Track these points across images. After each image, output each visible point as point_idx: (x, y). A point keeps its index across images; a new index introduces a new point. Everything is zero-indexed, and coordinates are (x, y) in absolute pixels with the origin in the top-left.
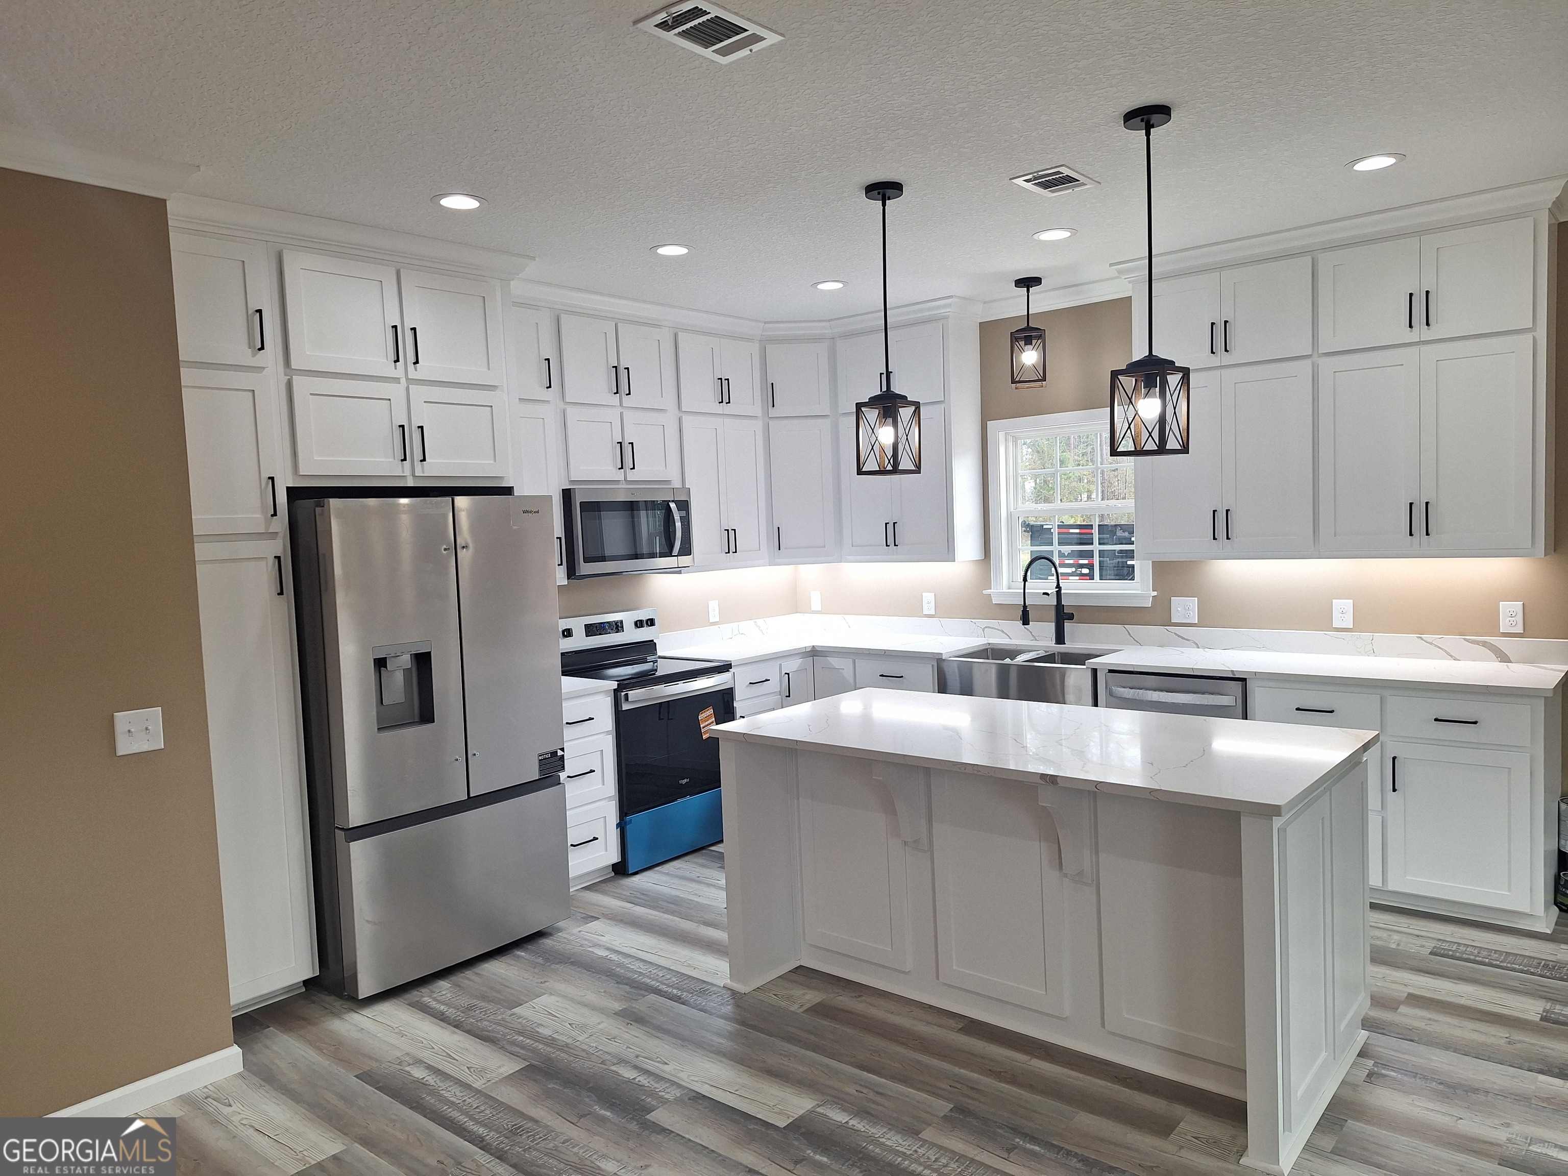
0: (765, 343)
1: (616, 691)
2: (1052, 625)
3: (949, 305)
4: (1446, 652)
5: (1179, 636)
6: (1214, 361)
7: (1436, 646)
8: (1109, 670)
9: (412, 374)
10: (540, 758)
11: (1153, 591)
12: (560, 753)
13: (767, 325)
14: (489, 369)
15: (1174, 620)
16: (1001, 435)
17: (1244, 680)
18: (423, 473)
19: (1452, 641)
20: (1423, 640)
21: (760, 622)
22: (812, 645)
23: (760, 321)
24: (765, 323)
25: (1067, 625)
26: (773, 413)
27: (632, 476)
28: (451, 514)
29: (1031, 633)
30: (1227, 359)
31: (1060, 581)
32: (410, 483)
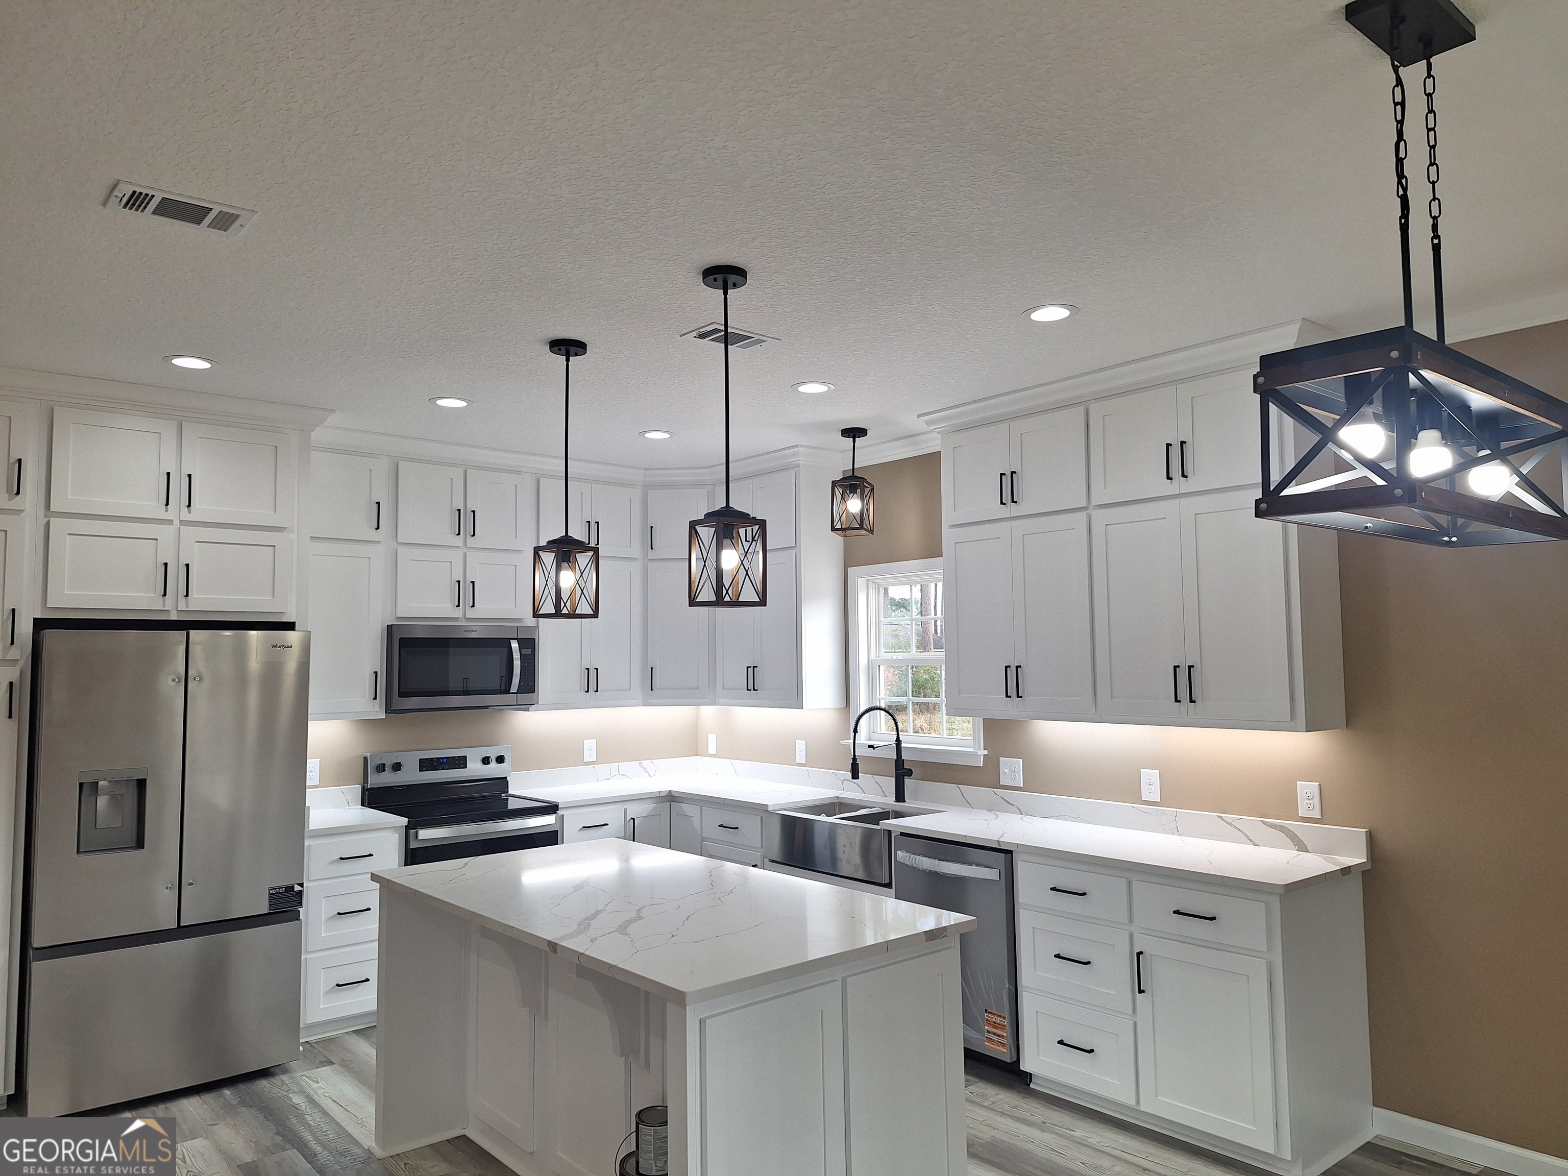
0: (648, 487)
1: (408, 828)
2: (893, 780)
3: (796, 454)
4: (1245, 835)
5: (1005, 800)
6: (1004, 512)
7: (1236, 827)
8: (901, 833)
9: (185, 515)
10: (271, 892)
11: (984, 749)
12: (297, 888)
13: (647, 472)
14: (275, 512)
15: (1003, 782)
16: (861, 583)
17: (1009, 852)
18: (187, 607)
19: (1250, 822)
20: (1223, 820)
21: (645, 763)
22: (669, 790)
23: (640, 468)
24: (646, 469)
25: (908, 781)
26: (652, 554)
27: (471, 613)
28: (183, 647)
29: (881, 787)
30: (1015, 510)
31: (900, 733)
32: (174, 617)
